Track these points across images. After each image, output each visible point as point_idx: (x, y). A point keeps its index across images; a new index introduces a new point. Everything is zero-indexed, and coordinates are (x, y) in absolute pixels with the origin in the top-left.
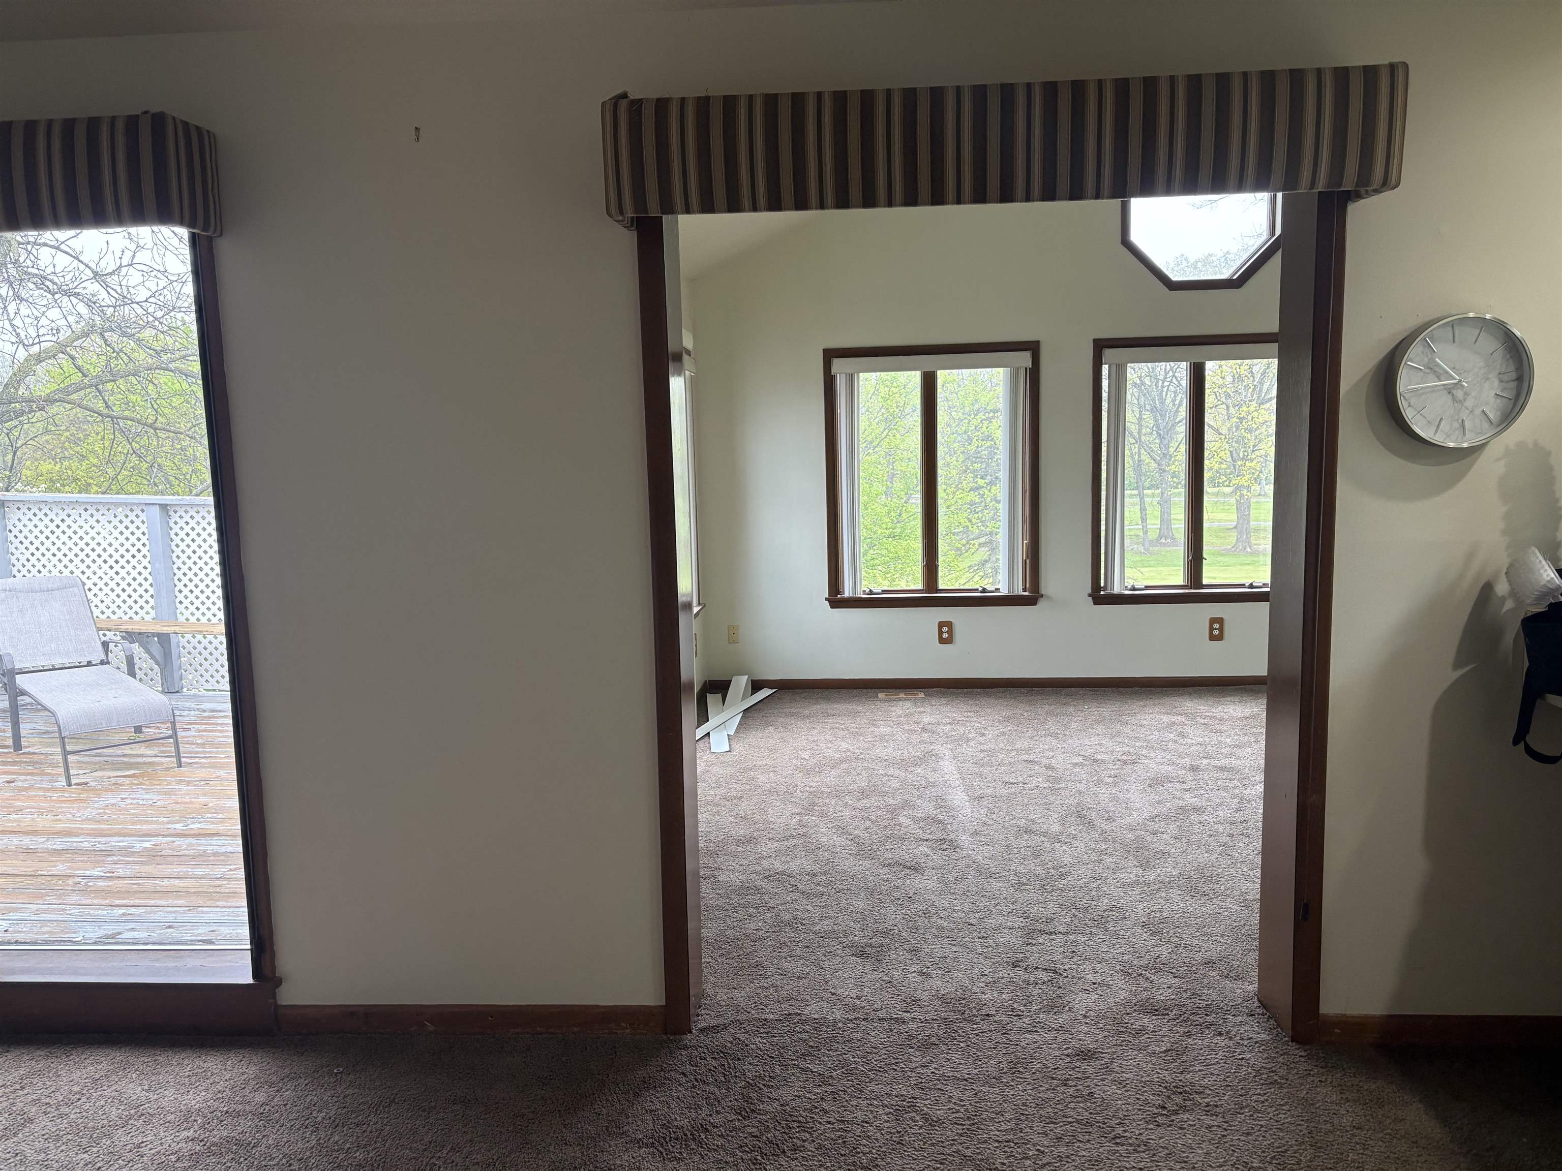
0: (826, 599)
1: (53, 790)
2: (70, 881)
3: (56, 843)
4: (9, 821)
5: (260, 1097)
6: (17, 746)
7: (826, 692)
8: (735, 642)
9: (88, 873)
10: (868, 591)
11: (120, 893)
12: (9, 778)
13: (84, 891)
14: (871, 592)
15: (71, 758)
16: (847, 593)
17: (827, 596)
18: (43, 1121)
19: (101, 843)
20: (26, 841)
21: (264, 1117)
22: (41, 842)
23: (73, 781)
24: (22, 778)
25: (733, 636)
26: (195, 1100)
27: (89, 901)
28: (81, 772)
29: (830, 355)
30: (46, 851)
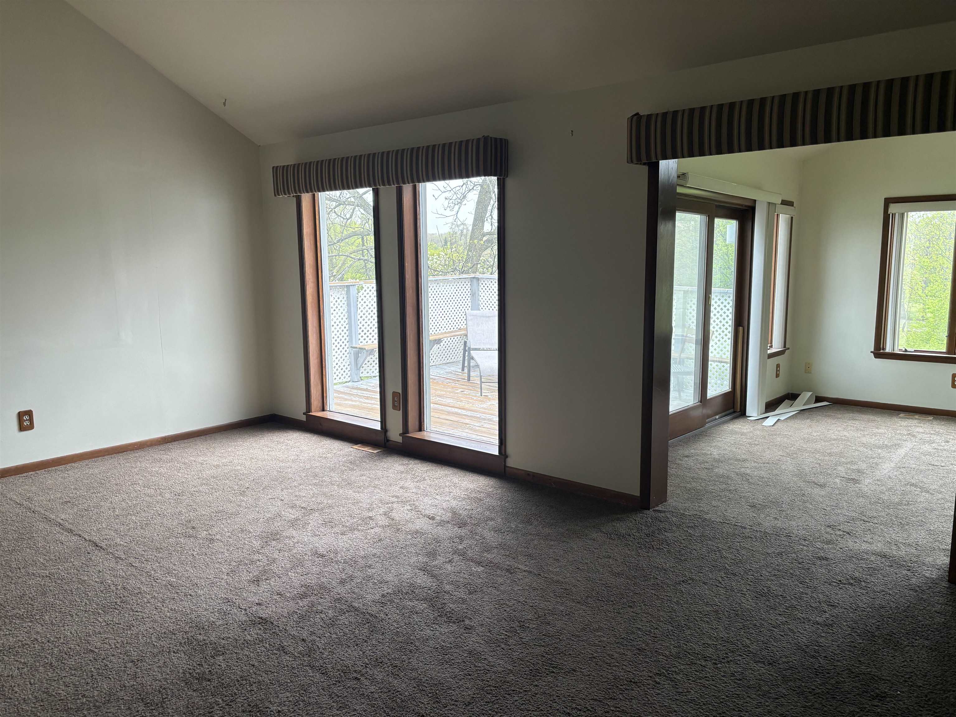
0: (871, 352)
1: (476, 396)
2: (468, 426)
3: (469, 413)
4: (457, 404)
5: (490, 490)
6: (469, 380)
7: (865, 409)
8: (810, 372)
9: (474, 424)
10: (904, 349)
11: (482, 432)
12: (462, 390)
13: (471, 429)
14: (906, 351)
15: (483, 385)
16: (888, 349)
17: (873, 350)
18: (429, 481)
19: (483, 416)
20: (459, 411)
21: (489, 495)
22: (464, 412)
23: (483, 395)
24: (467, 391)
25: (808, 368)
26: (471, 486)
27: (471, 432)
28: (487, 392)
29: (888, 202)
30: (465, 415)
